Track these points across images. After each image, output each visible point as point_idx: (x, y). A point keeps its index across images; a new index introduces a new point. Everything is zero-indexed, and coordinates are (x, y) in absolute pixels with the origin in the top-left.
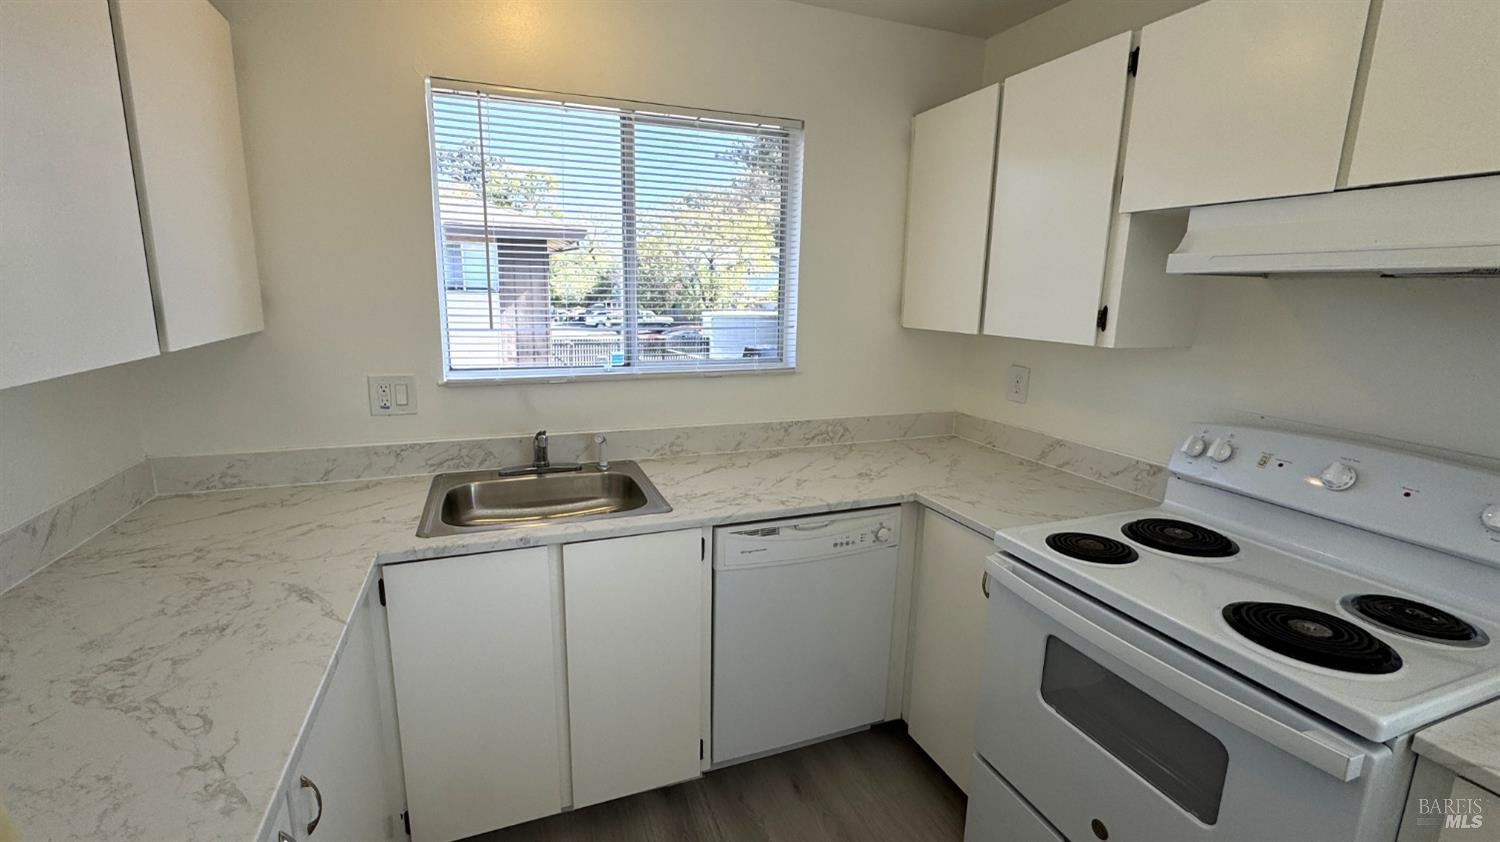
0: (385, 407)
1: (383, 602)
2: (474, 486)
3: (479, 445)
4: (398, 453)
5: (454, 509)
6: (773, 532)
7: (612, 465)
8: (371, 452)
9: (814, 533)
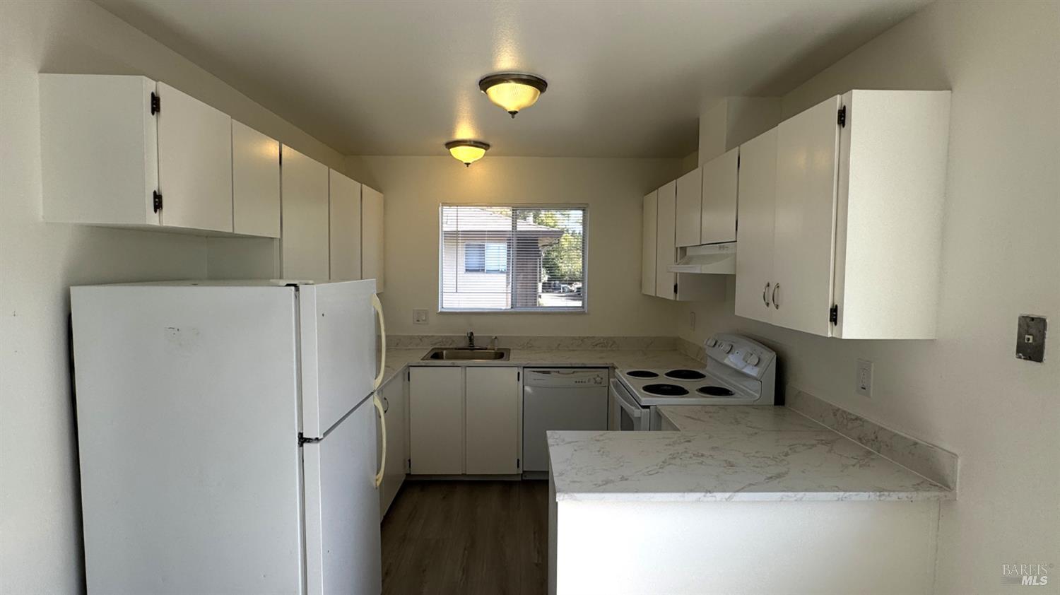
0: (418, 321)
1: (409, 380)
2: (444, 352)
3: (450, 337)
4: (421, 338)
5: (437, 355)
6: (549, 372)
7: (498, 349)
8: (412, 338)
9: (566, 376)
